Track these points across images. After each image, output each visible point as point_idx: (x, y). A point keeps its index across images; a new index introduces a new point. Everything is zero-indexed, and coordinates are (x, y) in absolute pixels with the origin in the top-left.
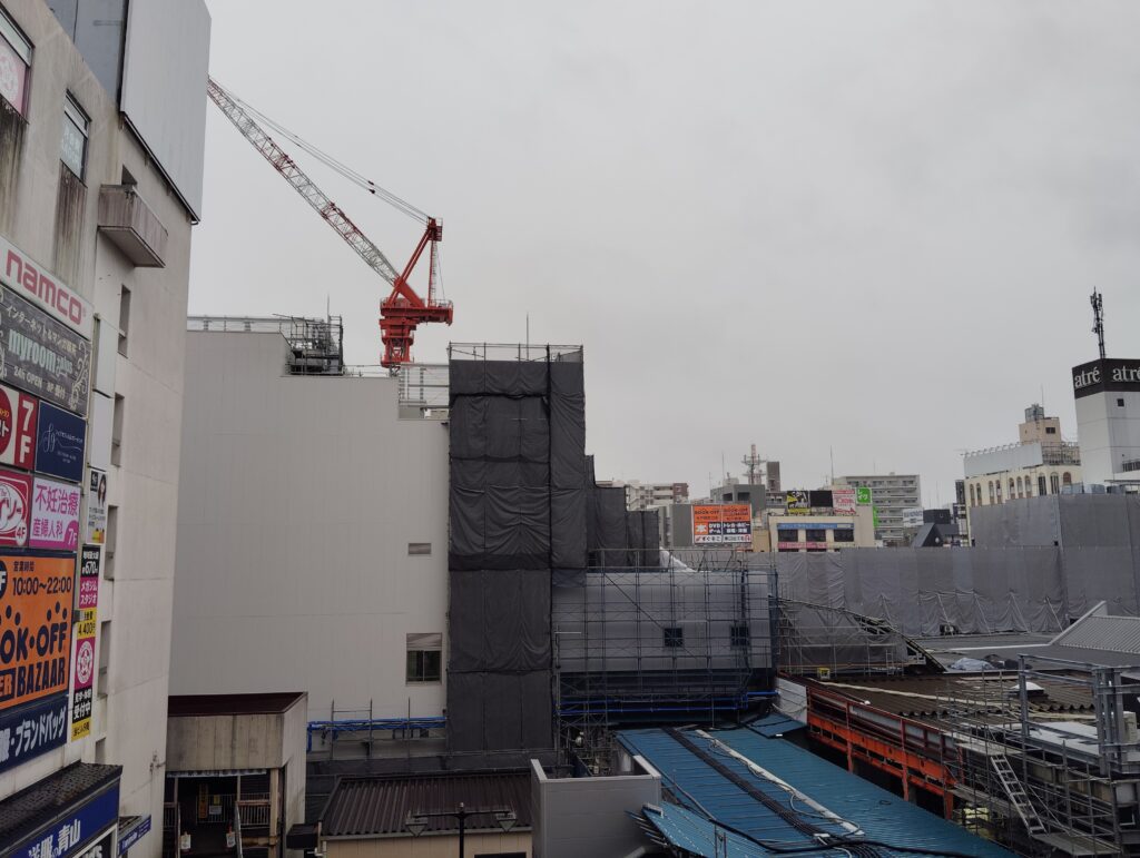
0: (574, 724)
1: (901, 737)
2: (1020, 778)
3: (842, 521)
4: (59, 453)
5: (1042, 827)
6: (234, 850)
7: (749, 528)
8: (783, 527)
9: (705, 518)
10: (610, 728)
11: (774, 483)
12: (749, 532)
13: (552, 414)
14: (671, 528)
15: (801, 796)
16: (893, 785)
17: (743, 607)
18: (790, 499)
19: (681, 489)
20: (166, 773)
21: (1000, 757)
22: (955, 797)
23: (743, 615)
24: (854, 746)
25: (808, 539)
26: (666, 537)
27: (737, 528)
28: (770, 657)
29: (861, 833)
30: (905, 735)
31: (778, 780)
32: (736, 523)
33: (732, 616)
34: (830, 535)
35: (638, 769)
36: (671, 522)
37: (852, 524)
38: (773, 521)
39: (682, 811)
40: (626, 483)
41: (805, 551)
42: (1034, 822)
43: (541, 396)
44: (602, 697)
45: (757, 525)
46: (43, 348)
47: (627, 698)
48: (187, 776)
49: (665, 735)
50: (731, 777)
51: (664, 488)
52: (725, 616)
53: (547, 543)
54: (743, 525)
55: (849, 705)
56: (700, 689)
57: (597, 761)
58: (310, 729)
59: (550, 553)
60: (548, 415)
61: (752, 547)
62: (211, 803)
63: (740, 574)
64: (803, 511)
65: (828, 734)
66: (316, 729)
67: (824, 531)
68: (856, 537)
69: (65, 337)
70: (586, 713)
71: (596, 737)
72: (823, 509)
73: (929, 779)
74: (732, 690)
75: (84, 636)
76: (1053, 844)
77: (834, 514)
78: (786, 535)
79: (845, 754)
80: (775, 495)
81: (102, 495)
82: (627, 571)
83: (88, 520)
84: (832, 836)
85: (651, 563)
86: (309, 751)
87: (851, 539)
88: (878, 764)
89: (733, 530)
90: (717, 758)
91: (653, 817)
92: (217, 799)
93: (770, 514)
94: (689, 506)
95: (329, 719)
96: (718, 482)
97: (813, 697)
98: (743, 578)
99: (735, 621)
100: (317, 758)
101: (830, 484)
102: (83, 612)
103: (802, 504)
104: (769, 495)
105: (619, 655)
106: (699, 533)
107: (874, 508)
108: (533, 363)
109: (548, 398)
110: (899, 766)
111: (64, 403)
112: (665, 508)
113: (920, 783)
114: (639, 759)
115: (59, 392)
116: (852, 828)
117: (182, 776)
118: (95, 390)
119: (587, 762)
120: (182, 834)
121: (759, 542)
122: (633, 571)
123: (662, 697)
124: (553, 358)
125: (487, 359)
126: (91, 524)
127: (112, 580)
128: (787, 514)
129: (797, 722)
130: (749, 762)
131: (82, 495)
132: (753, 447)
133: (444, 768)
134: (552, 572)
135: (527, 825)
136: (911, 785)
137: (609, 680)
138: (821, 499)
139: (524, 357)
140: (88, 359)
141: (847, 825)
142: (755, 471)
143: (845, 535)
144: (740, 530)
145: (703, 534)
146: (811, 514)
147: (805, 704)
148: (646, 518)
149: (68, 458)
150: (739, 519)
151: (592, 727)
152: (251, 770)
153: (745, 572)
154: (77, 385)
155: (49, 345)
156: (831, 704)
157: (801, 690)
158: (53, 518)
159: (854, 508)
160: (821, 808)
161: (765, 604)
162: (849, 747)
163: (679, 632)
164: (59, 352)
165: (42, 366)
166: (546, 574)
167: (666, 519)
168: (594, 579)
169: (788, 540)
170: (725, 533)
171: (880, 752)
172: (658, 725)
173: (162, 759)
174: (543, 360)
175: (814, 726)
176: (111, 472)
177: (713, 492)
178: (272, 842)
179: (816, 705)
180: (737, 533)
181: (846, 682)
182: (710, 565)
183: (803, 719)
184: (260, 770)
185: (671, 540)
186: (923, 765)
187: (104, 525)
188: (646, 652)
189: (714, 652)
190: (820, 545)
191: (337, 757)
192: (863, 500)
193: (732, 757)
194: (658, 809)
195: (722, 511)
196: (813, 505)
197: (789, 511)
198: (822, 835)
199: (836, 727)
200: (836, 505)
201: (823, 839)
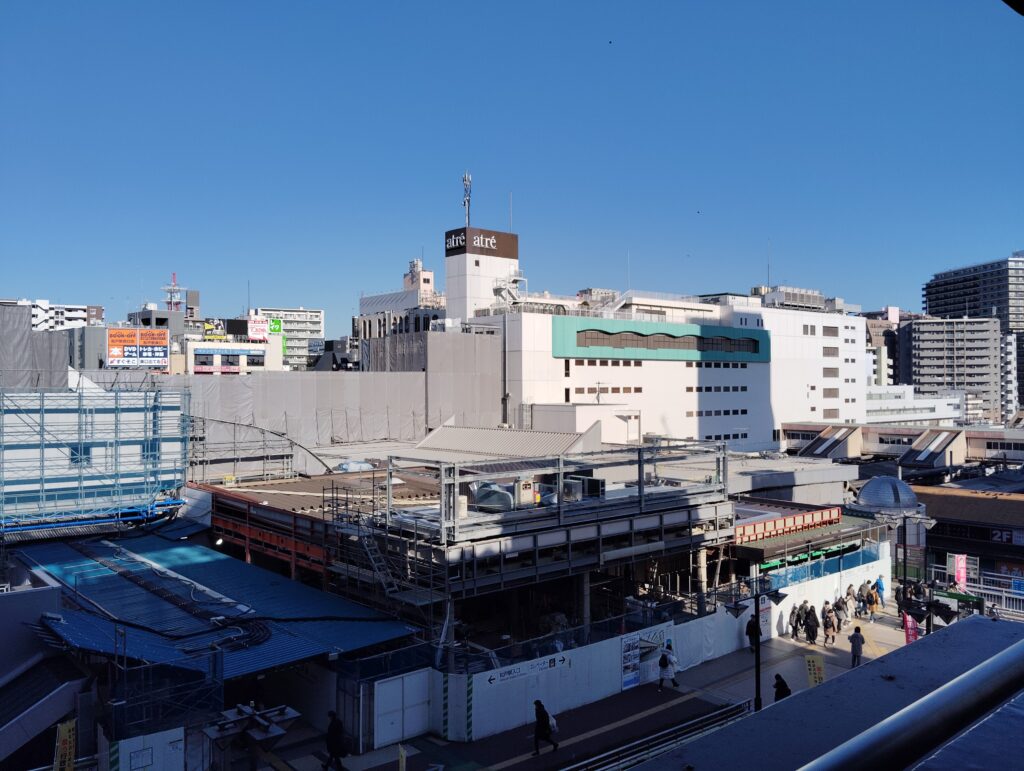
1: (291, 528)
2: (383, 552)
3: (254, 348)
5: (396, 588)
7: (165, 352)
8: (200, 352)
9: (121, 341)
11: (193, 311)
12: (165, 356)
15: (201, 587)
16: (283, 568)
17: (156, 425)
19: (96, 312)
21: (368, 537)
22: (332, 572)
23: (155, 432)
24: (252, 540)
25: (223, 363)
27: (153, 352)
29: (253, 611)
30: (296, 527)
31: (181, 577)
32: (153, 347)
33: (141, 436)
37: (264, 352)
38: (192, 346)
39: (83, 615)
41: (219, 374)
42: (390, 585)
45: (175, 349)
47: (27, 516)
49: (70, 548)
50: (136, 580)
51: (76, 310)
52: (135, 434)
54: (160, 349)
55: (249, 507)
61: (168, 370)
63: (153, 394)
64: (219, 337)
65: (228, 532)
67: (237, 356)
68: (266, 363)
72: (238, 337)
73: (313, 561)
76: (403, 599)
77: (248, 341)
78: (203, 359)
79: (244, 548)
80: (194, 322)
82: (31, 392)
84: (227, 618)
87: (262, 364)
88: (270, 552)
89: (150, 354)
90: (123, 564)
91: (52, 624)
93: (187, 339)
96: (135, 307)
97: (218, 502)
98: (156, 399)
99: (146, 438)
101: (246, 314)
103: (219, 331)
104: (188, 321)
106: (113, 356)
107: (284, 338)
110: (289, 553)
113: (303, 563)
114: (38, 573)
116: (244, 608)
121: (176, 365)
122: (36, 392)
128: (205, 341)
129: (202, 525)
130: (154, 564)
136: (297, 566)
138: (237, 327)
141: (241, 607)
142: (175, 299)
143: (256, 360)
144: (157, 354)
145: (118, 356)
146: (227, 341)
147: (211, 504)
150: (151, 343)
153: (158, 392)
156: (232, 506)
157: (208, 496)
159: (266, 336)
160: (221, 596)
161: (177, 422)
162: (248, 541)
163: (86, 450)
169: (204, 363)
170: (141, 356)
171: (274, 544)
175: (217, 527)
177: (131, 317)
179: (220, 508)
180: (153, 356)
181: (249, 487)
182: (122, 386)
183: (208, 522)
186: (308, 549)
190: (233, 369)
192: (274, 330)
193: (137, 561)
194: (60, 616)
195: (138, 335)
196: (229, 332)
197: (207, 337)
198: (218, 618)
199: (235, 526)
200: (251, 334)
201: (219, 621)
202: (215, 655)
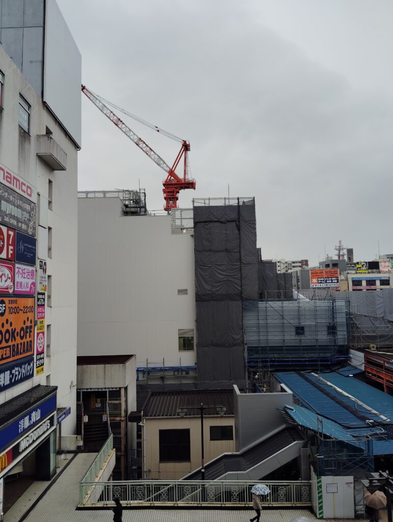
0: (254, 370)
3: (383, 276)
4: (25, 253)
6: (107, 422)
7: (338, 280)
8: (355, 279)
9: (317, 276)
10: (271, 371)
11: (350, 259)
12: (338, 282)
13: (241, 230)
14: (300, 280)
15: (360, 403)
17: (333, 317)
18: (358, 266)
19: (306, 262)
20: (77, 389)
23: (333, 320)
24: (387, 381)
25: (367, 285)
26: (298, 285)
27: (332, 280)
28: (346, 340)
29: (389, 420)
31: (350, 396)
32: (332, 278)
33: (328, 321)
34: (378, 283)
35: (283, 390)
36: (300, 278)
37: (389, 278)
38: (350, 276)
39: (303, 409)
40: (279, 260)
41: (365, 290)
43: (236, 221)
44: (267, 358)
45: (342, 278)
46: (16, 208)
47: (278, 358)
48: (85, 390)
49: (297, 375)
50: (327, 394)
51: (297, 262)
52: (324, 321)
53: (240, 288)
54: (335, 279)
55: (384, 362)
56: (313, 355)
57: (265, 386)
58: (138, 371)
59: (241, 293)
60: (239, 230)
61: (339, 289)
62: (97, 402)
63: (331, 302)
64: (364, 271)
65: (375, 375)
66: (140, 370)
67: (375, 281)
68: (391, 283)
69: (24, 202)
70: (260, 365)
71: (264, 376)
72: (375, 270)
74: (329, 355)
75: (40, 331)
77: (380, 273)
78: (356, 283)
79: (383, 385)
80: (351, 264)
81: (45, 271)
82: (278, 301)
83: (39, 282)
84: (375, 421)
85: (289, 297)
86: (137, 380)
87: (388, 284)
89: (330, 281)
90: (321, 386)
91: (289, 411)
92: (99, 400)
93: (348, 273)
94: (309, 270)
95: (146, 367)
96: (323, 259)
97: (367, 358)
98: (333, 304)
99: (329, 323)
100: (140, 383)
101: (378, 258)
102: (39, 321)
103: (364, 268)
104: (348, 264)
105: (274, 338)
106: (313, 283)
108: (231, 206)
109: (239, 222)
111: (27, 231)
112: (297, 272)
114: (283, 385)
115: (24, 227)
116: (385, 418)
117: (84, 390)
118: (39, 225)
119: (261, 386)
120: (84, 415)
121: (343, 287)
122: (280, 301)
123: (295, 358)
124: (241, 204)
125: (211, 205)
126: (41, 283)
127: (51, 307)
128: (357, 273)
129: (360, 370)
130: (336, 388)
131: (36, 271)
132: (340, 242)
133: (196, 388)
134: (242, 302)
135: (233, 414)
137: (270, 350)
138: (374, 266)
139: (227, 203)
140: (36, 212)
141: (382, 417)
142: (341, 253)
143: (385, 282)
144: (334, 281)
145: (316, 283)
146: (369, 273)
147: (363, 359)
148: (286, 277)
149: (29, 255)
150: (332, 276)
151: (262, 371)
152: (113, 388)
153: (334, 301)
154: (32, 223)
155: (18, 207)
156: (374, 361)
157: (362, 355)
158: (24, 281)
159: (390, 269)
160: (371, 409)
161: (344, 315)
162: (385, 382)
163: (303, 328)
164: (23, 210)
165: (16, 215)
166: (240, 303)
167: (297, 277)
168: (262, 305)
169: (357, 285)
170: (326, 282)
172: (294, 370)
173: (75, 383)
174: (236, 205)
175: (368, 372)
176: (48, 261)
177: (320, 264)
178: (123, 419)
179: (368, 361)
180: (332, 282)
181: (384, 351)
182: (317, 298)
183: (363, 368)
184: (116, 388)
185: (300, 286)
187: (46, 283)
188: (286, 338)
189: (319, 337)
190: (373, 287)
191: (150, 383)
193: (327, 385)
194: (292, 408)
195: (324, 273)
196: (369, 268)
197: (358, 271)
198: (370, 421)
199: (378, 372)
200: (381, 268)
201: (371, 423)
202: (368, 441)
